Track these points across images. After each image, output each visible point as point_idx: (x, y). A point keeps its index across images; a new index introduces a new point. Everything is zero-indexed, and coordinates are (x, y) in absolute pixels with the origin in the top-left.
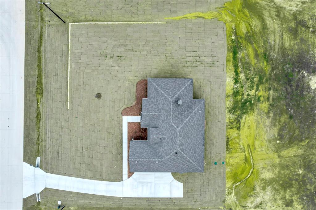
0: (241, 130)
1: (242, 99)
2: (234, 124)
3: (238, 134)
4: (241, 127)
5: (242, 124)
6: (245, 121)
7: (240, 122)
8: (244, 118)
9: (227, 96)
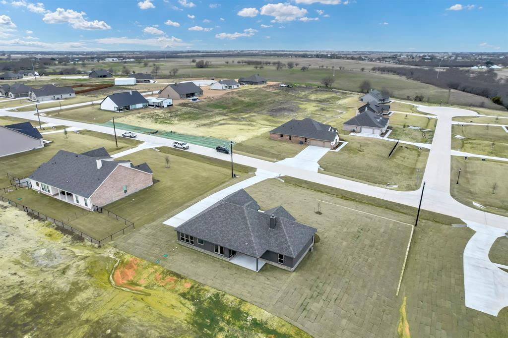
0: (178, 297)
1: (223, 318)
2: (194, 293)
3: (177, 291)
4: (182, 299)
5: (185, 301)
7: (190, 301)
8: (192, 307)
9: (242, 301)
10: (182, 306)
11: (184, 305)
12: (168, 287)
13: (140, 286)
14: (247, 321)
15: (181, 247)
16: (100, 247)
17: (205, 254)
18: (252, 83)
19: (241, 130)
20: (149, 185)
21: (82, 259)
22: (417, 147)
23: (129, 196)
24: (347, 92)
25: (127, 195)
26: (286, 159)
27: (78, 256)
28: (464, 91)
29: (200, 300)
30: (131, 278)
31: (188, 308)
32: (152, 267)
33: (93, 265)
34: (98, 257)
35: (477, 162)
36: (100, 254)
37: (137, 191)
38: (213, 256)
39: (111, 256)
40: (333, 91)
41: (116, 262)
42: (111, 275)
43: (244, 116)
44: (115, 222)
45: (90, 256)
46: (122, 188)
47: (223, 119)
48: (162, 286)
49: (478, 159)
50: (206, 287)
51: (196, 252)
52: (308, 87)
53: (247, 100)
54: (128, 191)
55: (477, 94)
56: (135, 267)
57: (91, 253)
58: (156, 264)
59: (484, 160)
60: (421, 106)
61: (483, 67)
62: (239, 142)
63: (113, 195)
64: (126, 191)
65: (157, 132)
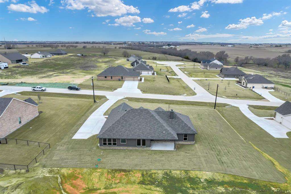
0: (140, 185)
1: (186, 187)
2: (149, 179)
3: (134, 182)
4: (144, 186)
5: (149, 187)
6: (152, 190)
7: (151, 185)
8: (158, 189)
9: (186, 171)
10: (149, 191)
11: (150, 189)
12: (124, 181)
13: (100, 189)
14: (203, 183)
15: (105, 151)
16: (28, 171)
17: (128, 150)
18: (59, 54)
19: (73, 77)
20: (37, 116)
21: (16, 189)
22: (174, 78)
23: (23, 126)
24: (117, 57)
25: (21, 126)
26: (118, 89)
27: (7, 187)
28: (170, 55)
29: (158, 182)
30: (84, 186)
31: (155, 190)
32: (95, 172)
33: (34, 189)
34: (33, 181)
35: (204, 81)
36: (33, 177)
37: (28, 121)
38: (136, 150)
39: (48, 175)
40: (109, 57)
41: (57, 178)
42: (62, 191)
43: (67, 71)
44: (27, 147)
45: (23, 183)
46: (17, 120)
47: (55, 74)
48: (119, 182)
49: (204, 80)
50: (153, 171)
51: (120, 150)
52: (95, 56)
53: (62, 63)
54: (22, 122)
55: (176, 56)
56: (80, 176)
57: (21, 179)
58: (97, 168)
59: (206, 80)
60: (157, 62)
61: (167, 47)
62: (79, 84)
63: (11, 127)
64: (20, 122)
65: (8, 83)
